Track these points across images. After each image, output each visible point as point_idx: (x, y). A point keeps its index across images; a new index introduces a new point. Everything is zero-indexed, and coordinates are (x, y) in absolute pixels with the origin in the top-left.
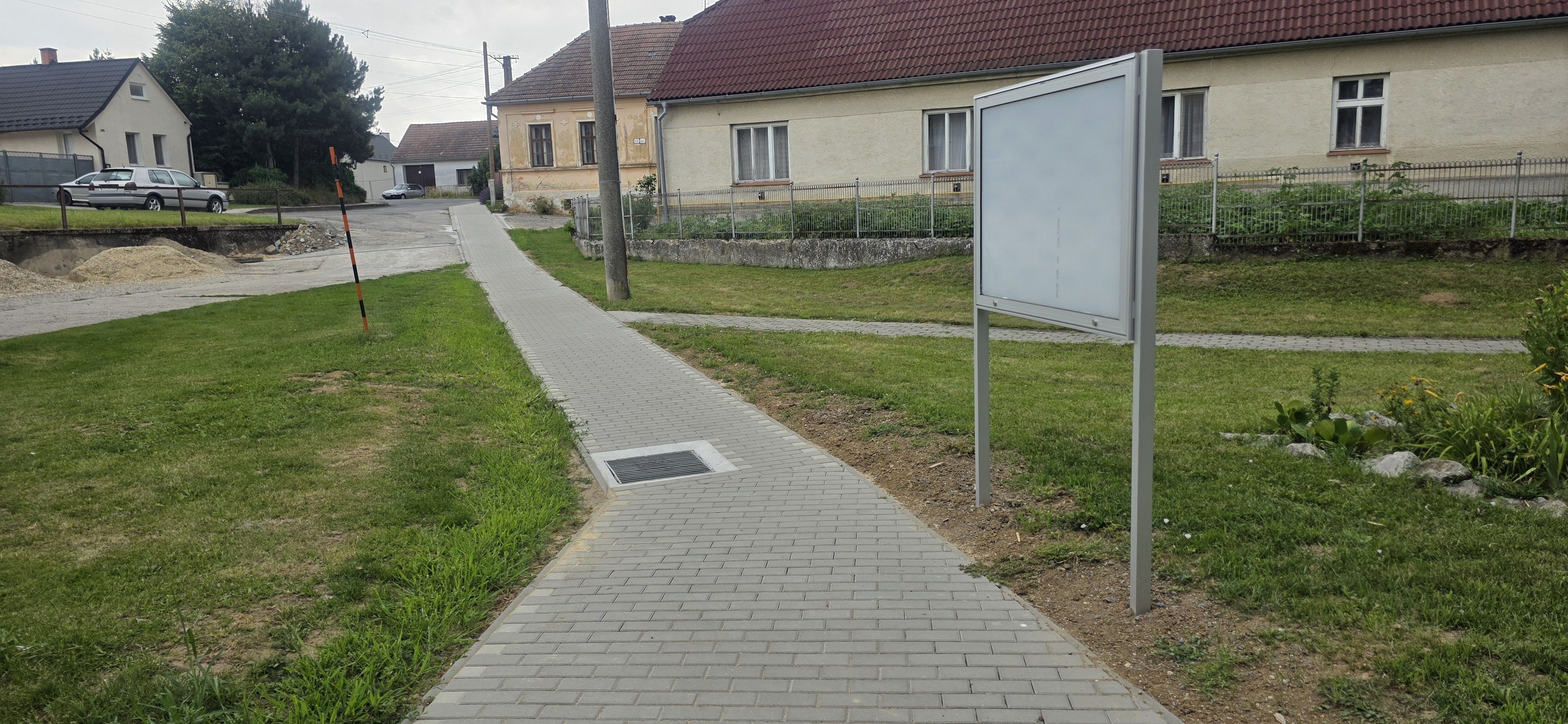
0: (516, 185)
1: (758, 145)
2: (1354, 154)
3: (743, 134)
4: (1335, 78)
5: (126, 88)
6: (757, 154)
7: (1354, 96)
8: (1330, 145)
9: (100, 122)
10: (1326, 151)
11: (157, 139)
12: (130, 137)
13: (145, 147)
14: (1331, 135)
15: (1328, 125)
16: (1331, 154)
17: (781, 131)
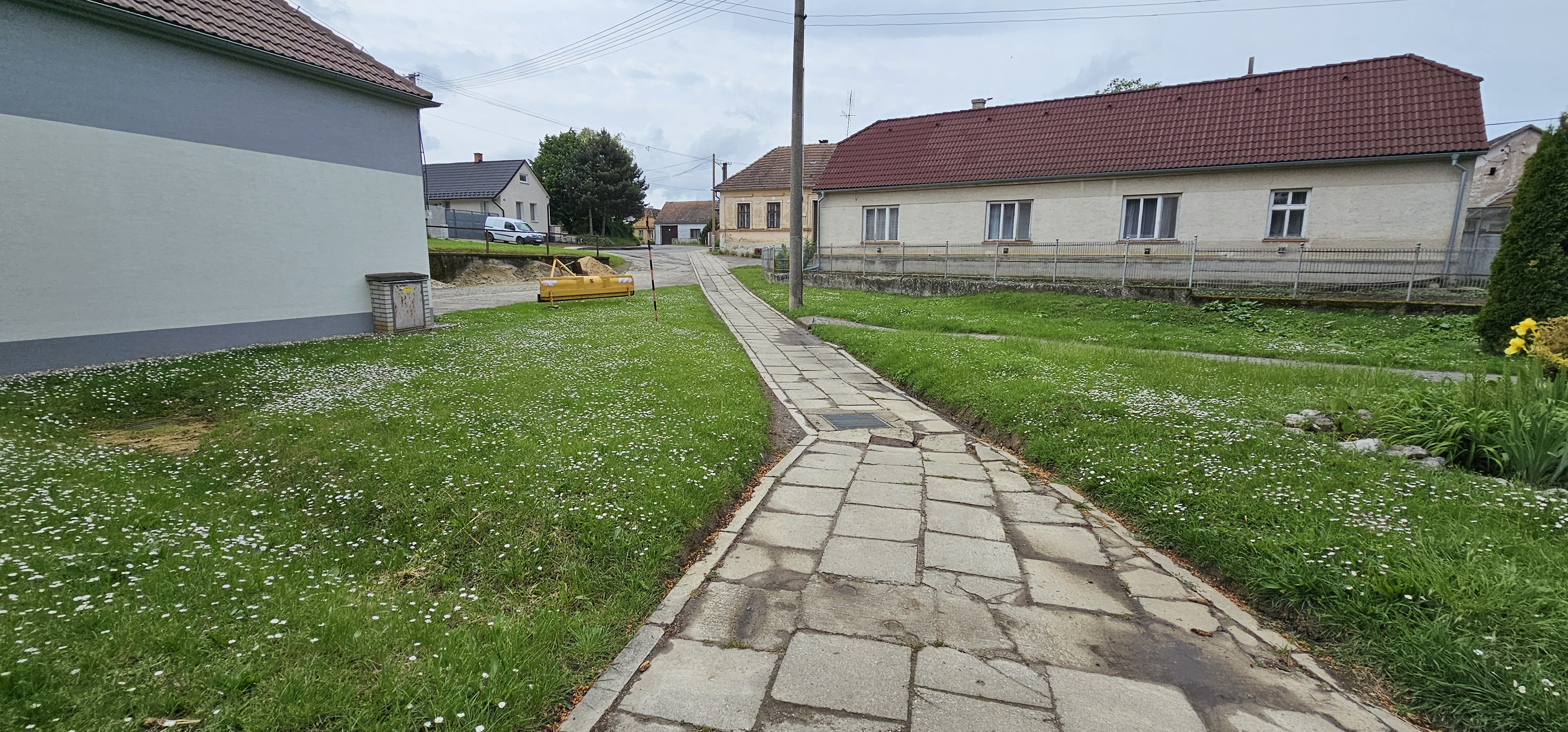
0: (728, 238)
1: (879, 219)
2: (1282, 241)
3: (870, 212)
4: (1272, 190)
5: (517, 176)
6: (878, 225)
7: (1284, 202)
8: (1265, 234)
9: (503, 195)
10: (1261, 239)
11: (532, 205)
12: (518, 204)
13: (526, 209)
14: (1267, 227)
15: (1265, 221)
16: (1265, 241)
17: (894, 211)
